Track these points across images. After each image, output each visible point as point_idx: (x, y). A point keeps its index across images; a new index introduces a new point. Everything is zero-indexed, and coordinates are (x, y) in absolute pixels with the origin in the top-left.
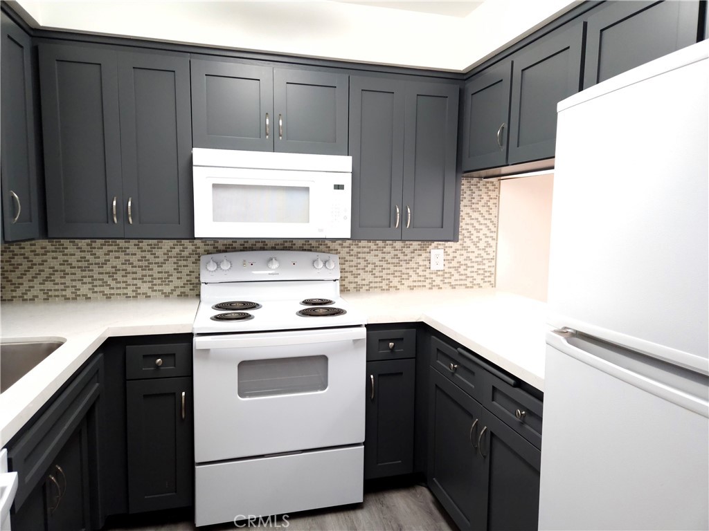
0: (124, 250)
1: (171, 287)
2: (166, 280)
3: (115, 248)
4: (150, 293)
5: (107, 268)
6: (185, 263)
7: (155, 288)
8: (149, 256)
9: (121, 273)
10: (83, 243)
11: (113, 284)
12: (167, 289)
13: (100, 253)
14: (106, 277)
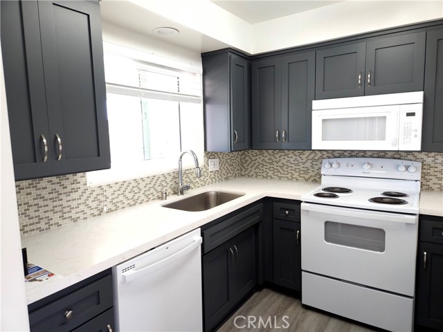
0: (287, 155)
1: (309, 176)
2: (306, 172)
3: (283, 154)
4: (298, 178)
5: (280, 164)
6: (316, 163)
7: (301, 175)
8: (298, 159)
9: (285, 167)
10: (270, 151)
11: (282, 172)
12: (307, 177)
13: (277, 156)
14: (279, 169)
